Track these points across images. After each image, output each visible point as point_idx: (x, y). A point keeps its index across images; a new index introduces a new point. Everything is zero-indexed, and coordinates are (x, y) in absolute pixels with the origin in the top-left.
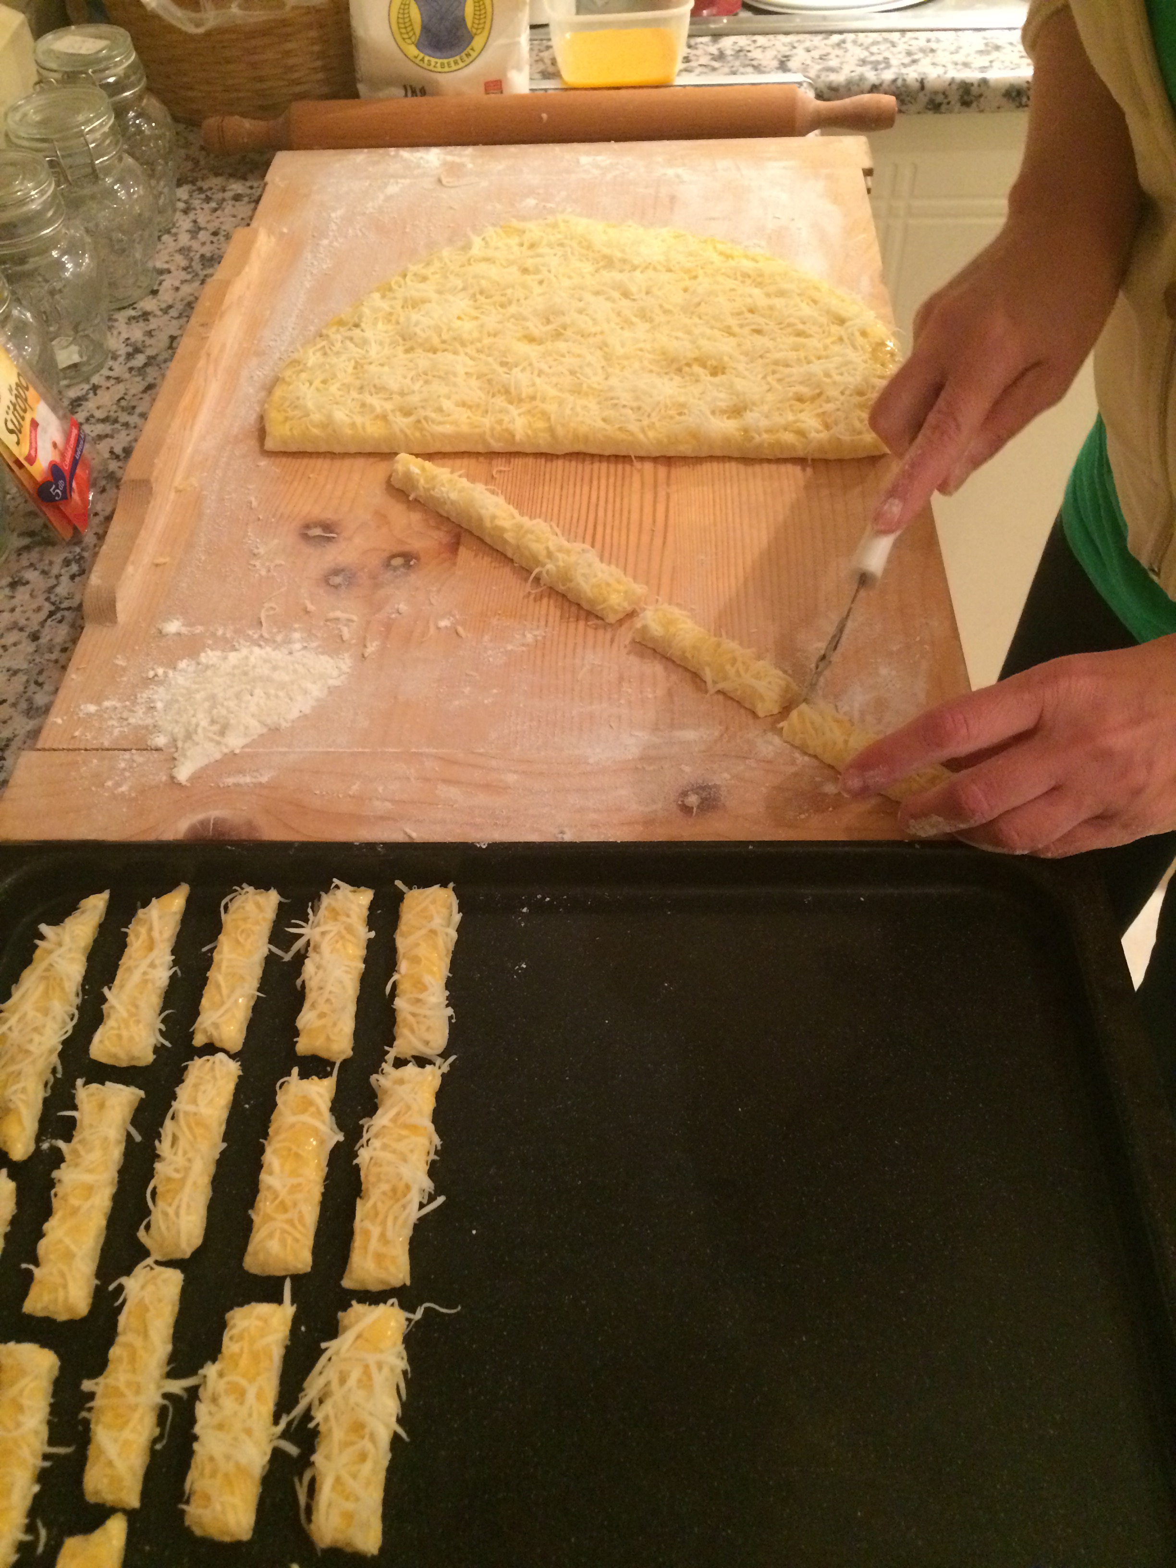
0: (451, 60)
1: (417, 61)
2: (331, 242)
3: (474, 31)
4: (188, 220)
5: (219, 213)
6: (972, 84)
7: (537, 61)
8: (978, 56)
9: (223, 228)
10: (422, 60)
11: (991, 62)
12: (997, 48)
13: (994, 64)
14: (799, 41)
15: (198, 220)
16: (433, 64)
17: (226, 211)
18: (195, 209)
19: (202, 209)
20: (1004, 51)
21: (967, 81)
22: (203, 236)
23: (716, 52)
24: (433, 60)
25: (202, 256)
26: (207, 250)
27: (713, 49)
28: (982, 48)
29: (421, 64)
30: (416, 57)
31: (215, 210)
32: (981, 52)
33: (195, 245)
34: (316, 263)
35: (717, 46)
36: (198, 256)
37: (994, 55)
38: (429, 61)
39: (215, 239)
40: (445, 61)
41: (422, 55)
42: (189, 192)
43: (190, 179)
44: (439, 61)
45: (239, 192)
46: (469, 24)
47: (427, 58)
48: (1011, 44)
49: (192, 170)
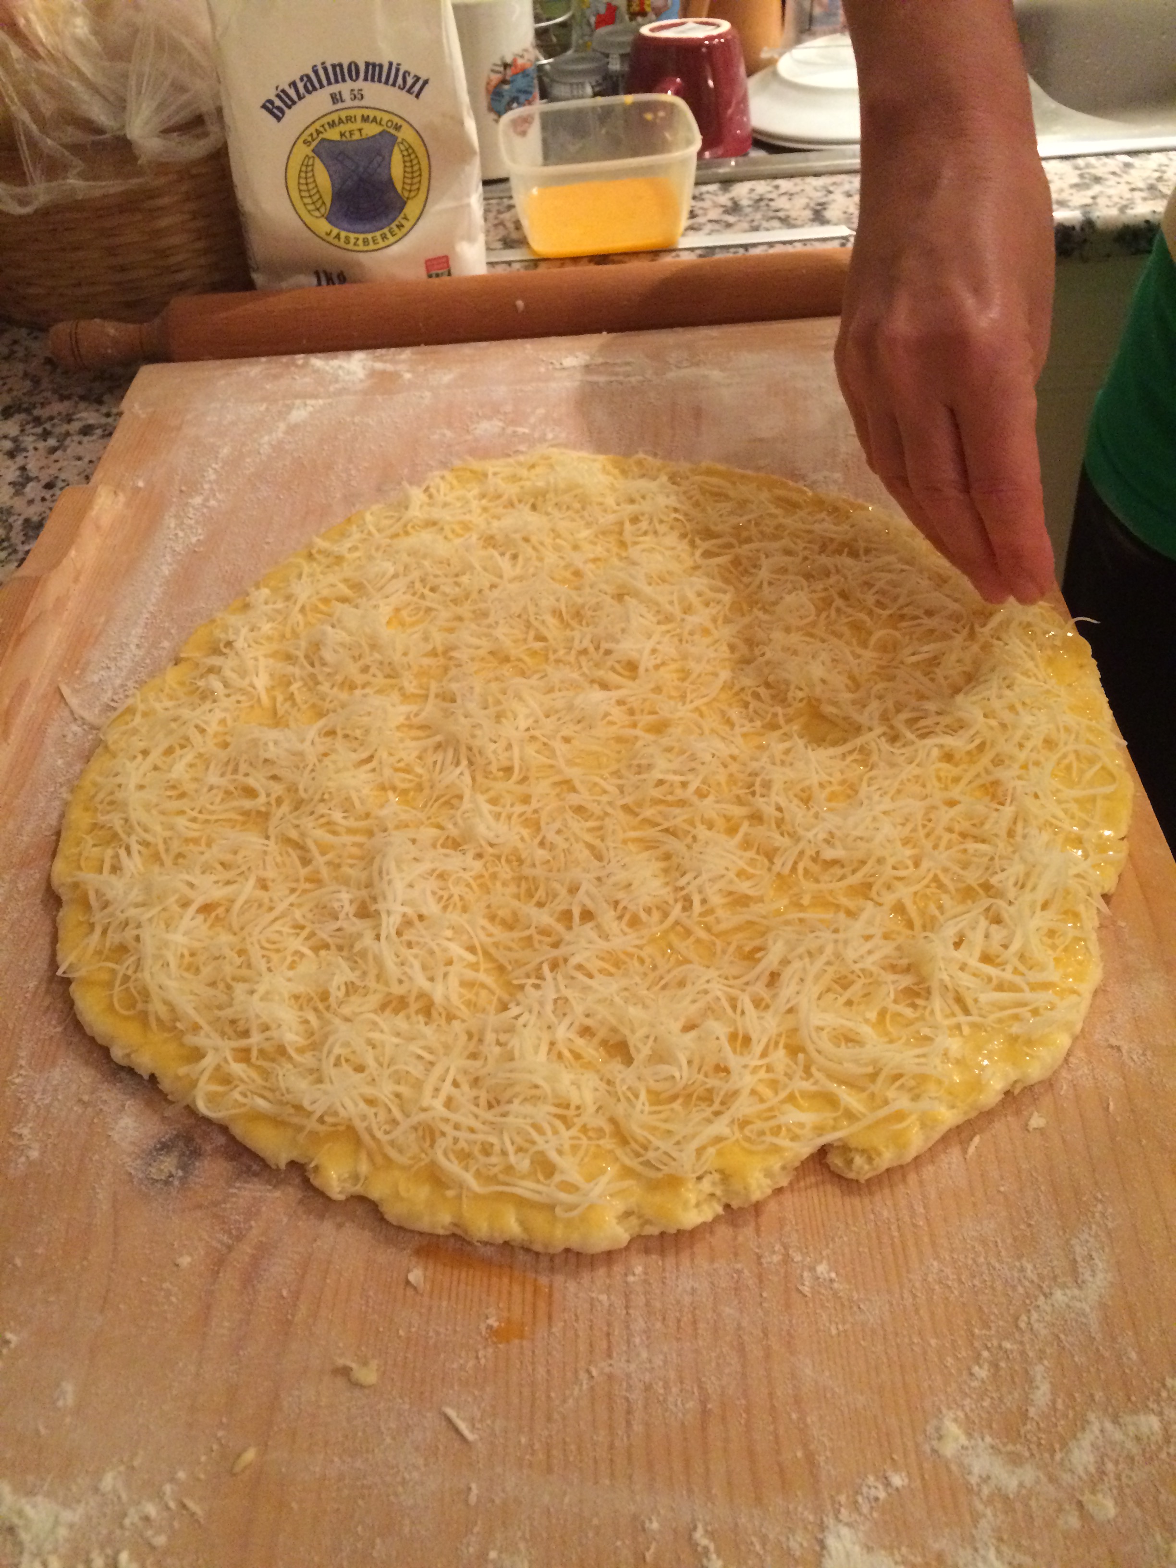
0: (378, 234)
1: (330, 239)
2: (207, 500)
3: (406, 194)
4: (14, 467)
5: (59, 453)
7: (496, 226)
8: (1073, 191)
9: (63, 476)
10: (338, 236)
11: (1094, 198)
12: (1097, 180)
13: (1099, 200)
14: (834, 184)
15: (29, 467)
16: (352, 241)
17: (69, 451)
18: (25, 450)
19: (36, 449)
20: (1108, 183)
22: (32, 490)
23: (729, 204)
24: (352, 236)
25: (27, 521)
26: (32, 512)
27: (724, 199)
28: (1076, 180)
29: (336, 242)
30: (328, 234)
31: (53, 450)
32: (1075, 186)
33: (19, 504)
34: (181, 534)
35: (728, 195)
36: (20, 522)
37: (1096, 189)
38: (347, 238)
39: (47, 494)
40: (369, 236)
41: (335, 231)
42: (22, 425)
43: (25, 406)
44: (361, 237)
45: (91, 421)
46: (399, 186)
47: (343, 234)
48: (1114, 173)
49: (30, 393)
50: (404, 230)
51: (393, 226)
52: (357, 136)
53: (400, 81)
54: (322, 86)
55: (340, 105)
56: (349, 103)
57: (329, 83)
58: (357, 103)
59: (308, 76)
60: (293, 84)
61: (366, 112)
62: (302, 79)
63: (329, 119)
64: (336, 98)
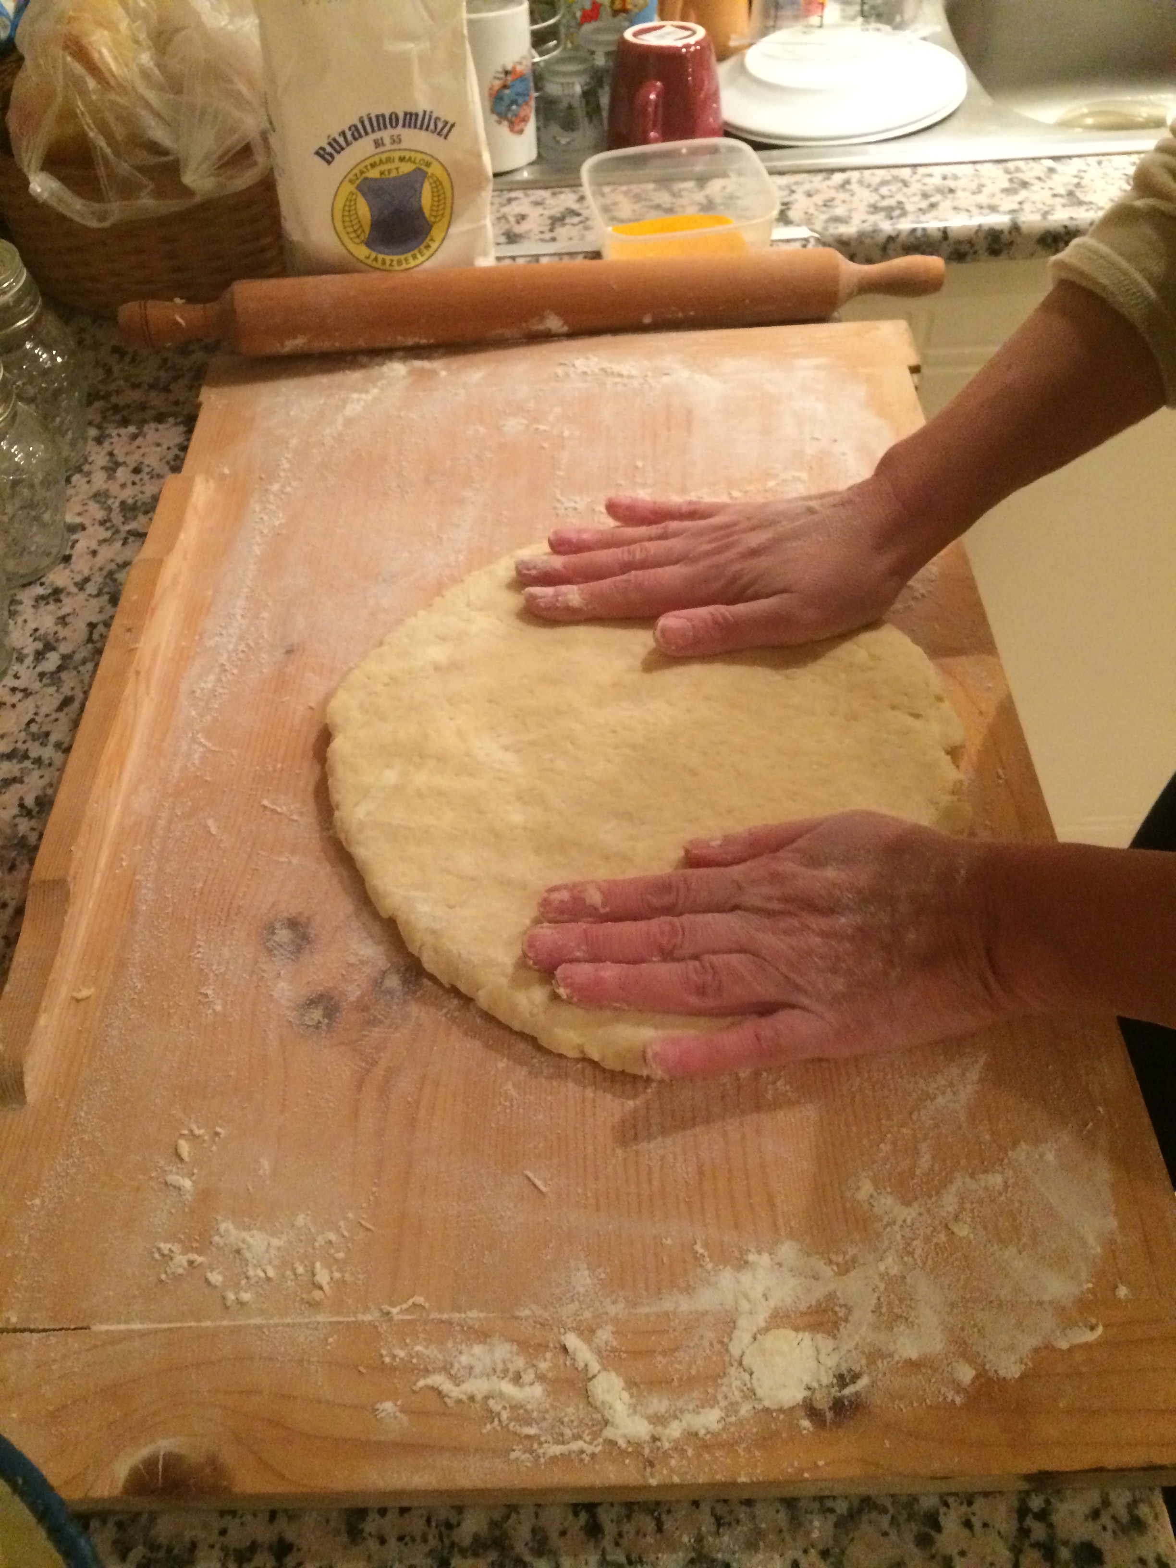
0: (409, 255)
1: (369, 262)
2: (283, 487)
3: (433, 219)
4: (103, 453)
5: (139, 441)
6: (1002, 232)
8: (1003, 196)
9: (146, 462)
10: (376, 259)
11: (1020, 203)
12: (1025, 185)
13: (1026, 206)
14: (796, 183)
15: (116, 452)
16: (388, 262)
17: (148, 437)
18: (110, 436)
19: (119, 435)
20: (1033, 188)
21: (997, 227)
22: (122, 474)
24: (388, 258)
25: (123, 503)
26: (127, 495)
28: (1007, 185)
29: (374, 264)
30: (368, 258)
31: (134, 437)
32: (1005, 191)
33: (114, 488)
34: (265, 517)
36: (117, 504)
37: (1023, 194)
38: (384, 260)
39: (137, 478)
40: (402, 257)
41: (373, 255)
42: (103, 412)
43: (102, 393)
44: (395, 258)
45: (162, 410)
46: (427, 213)
47: (381, 257)
48: (1039, 179)
49: (104, 381)
50: (431, 250)
51: (422, 247)
52: (394, 174)
53: (432, 126)
54: (367, 133)
55: (382, 149)
56: (388, 147)
57: (373, 131)
58: (396, 146)
59: (355, 126)
60: (343, 134)
61: (403, 154)
62: (350, 129)
63: (371, 161)
64: (378, 143)
